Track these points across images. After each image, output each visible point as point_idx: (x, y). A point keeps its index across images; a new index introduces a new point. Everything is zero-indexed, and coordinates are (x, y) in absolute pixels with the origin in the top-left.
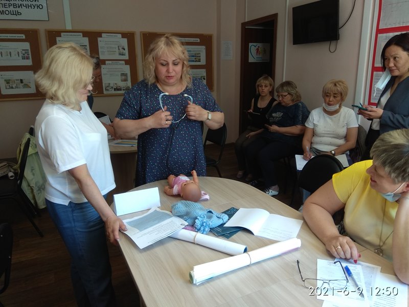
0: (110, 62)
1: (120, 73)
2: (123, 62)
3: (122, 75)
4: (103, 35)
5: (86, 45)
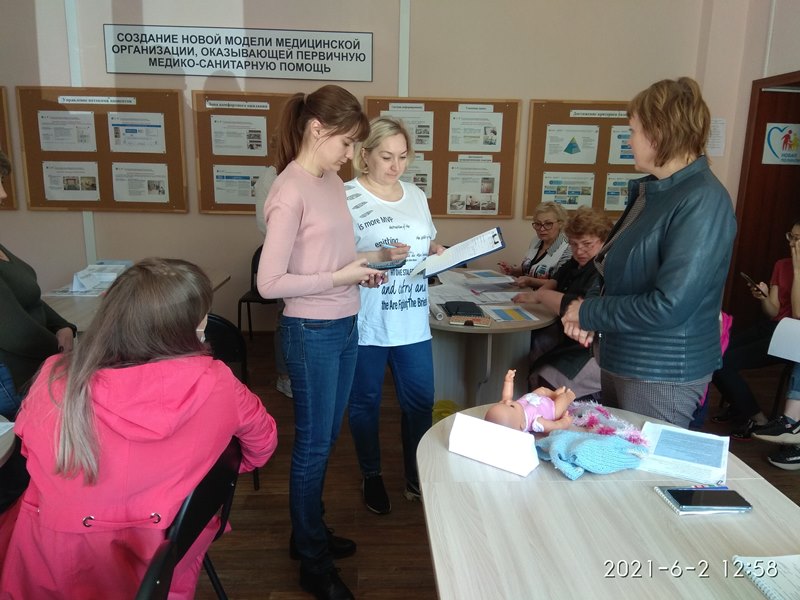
0: (466, 157)
1: (480, 177)
2: (490, 157)
3: (485, 180)
4: (461, 107)
5: (428, 126)
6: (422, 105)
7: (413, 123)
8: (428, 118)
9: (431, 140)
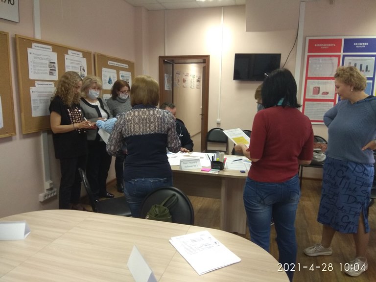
4: (69, 51)
5: (54, 63)
6: (50, 47)
7: (47, 59)
8: (54, 57)
9: (56, 73)
